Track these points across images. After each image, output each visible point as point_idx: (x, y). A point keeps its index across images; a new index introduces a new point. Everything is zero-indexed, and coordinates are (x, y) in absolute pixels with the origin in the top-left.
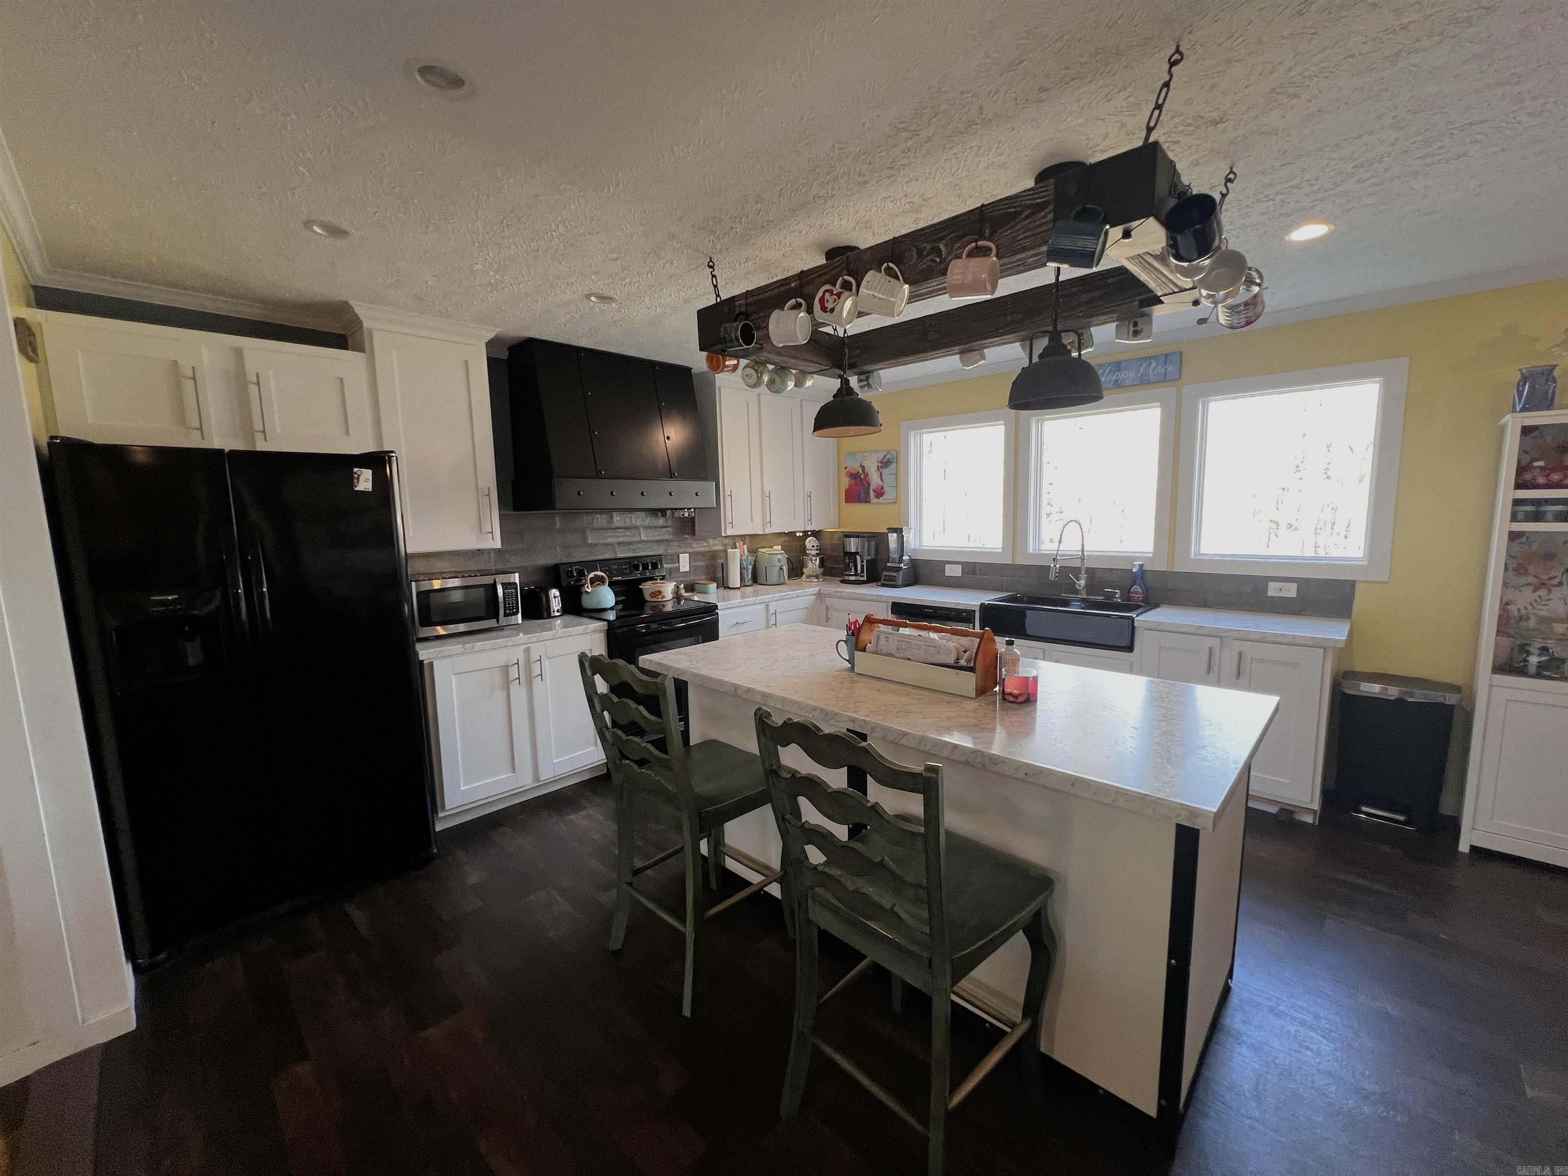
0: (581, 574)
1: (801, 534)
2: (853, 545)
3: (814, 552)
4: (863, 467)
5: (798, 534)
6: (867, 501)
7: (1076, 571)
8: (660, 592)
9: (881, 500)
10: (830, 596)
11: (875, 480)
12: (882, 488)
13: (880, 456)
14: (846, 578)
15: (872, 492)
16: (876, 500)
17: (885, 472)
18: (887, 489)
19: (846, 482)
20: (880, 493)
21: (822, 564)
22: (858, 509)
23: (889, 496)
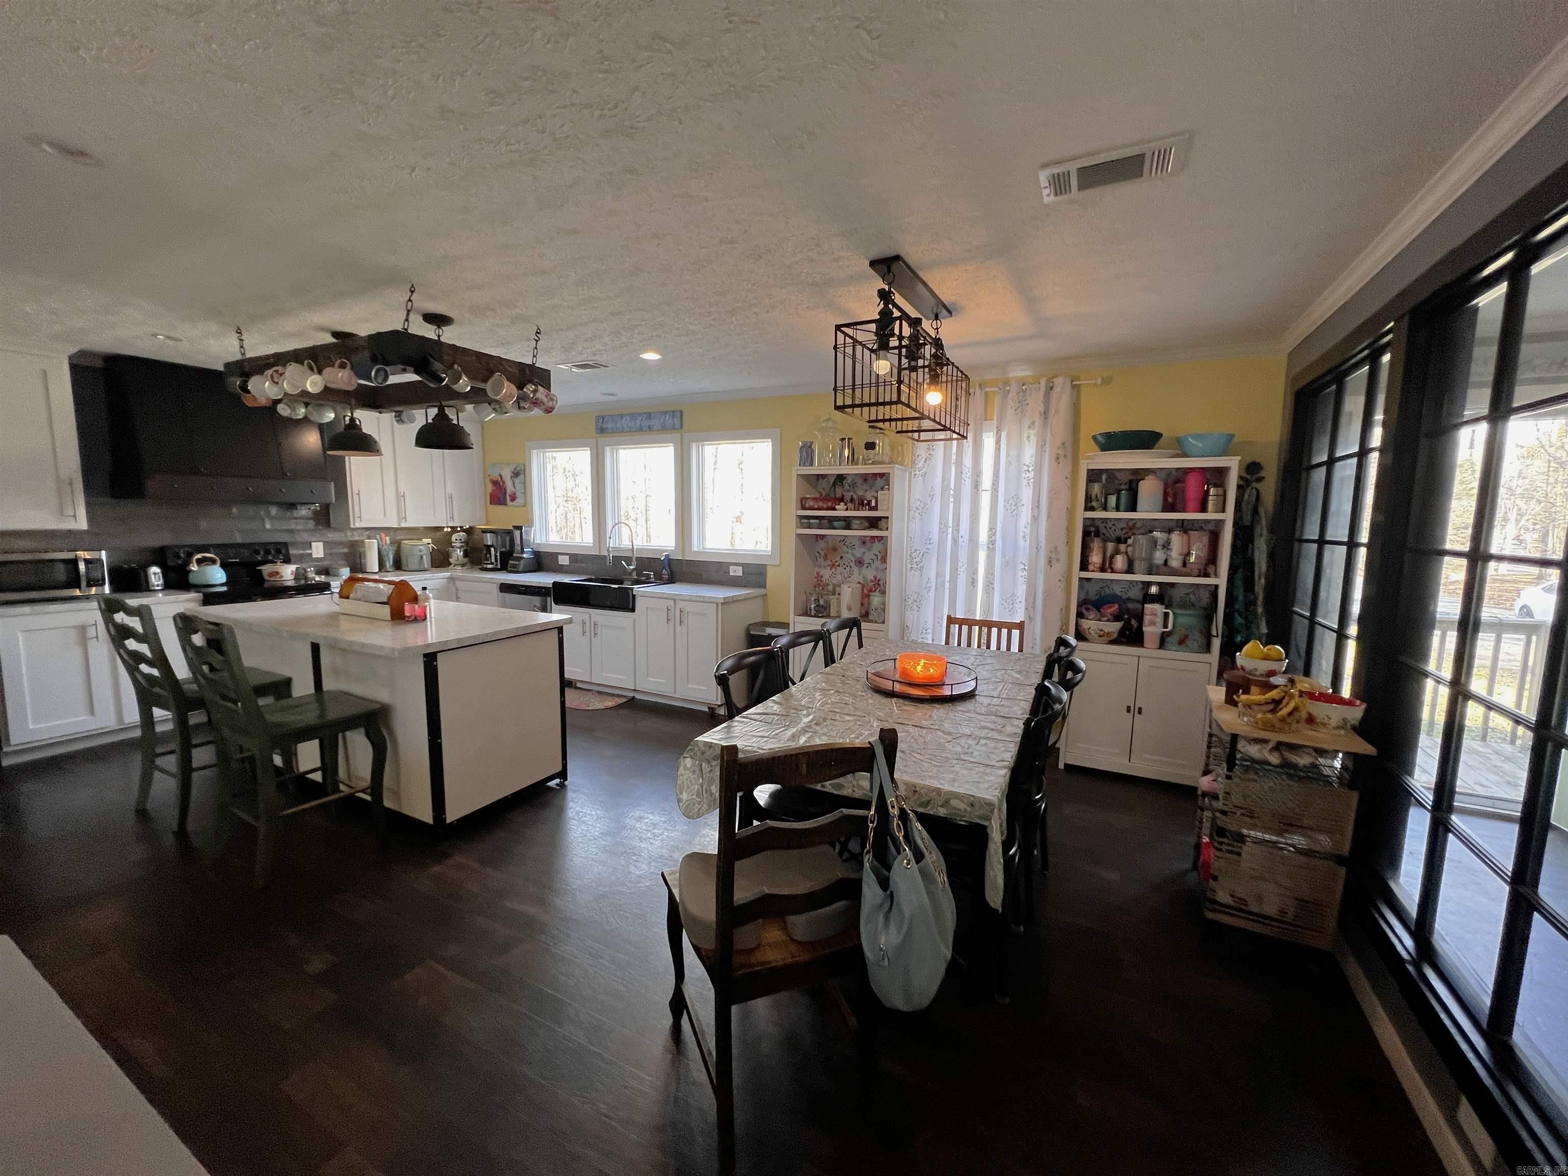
0: (190, 555)
1: (449, 530)
2: (489, 539)
3: (458, 545)
4: (501, 476)
5: (446, 530)
6: (505, 504)
7: (629, 560)
8: (277, 573)
9: (514, 503)
10: (459, 579)
11: (510, 488)
12: (515, 494)
13: (512, 468)
14: (485, 566)
15: (508, 498)
16: (512, 503)
17: (517, 480)
18: (518, 494)
19: (490, 488)
20: (513, 498)
21: (466, 554)
22: (498, 510)
23: (520, 500)
